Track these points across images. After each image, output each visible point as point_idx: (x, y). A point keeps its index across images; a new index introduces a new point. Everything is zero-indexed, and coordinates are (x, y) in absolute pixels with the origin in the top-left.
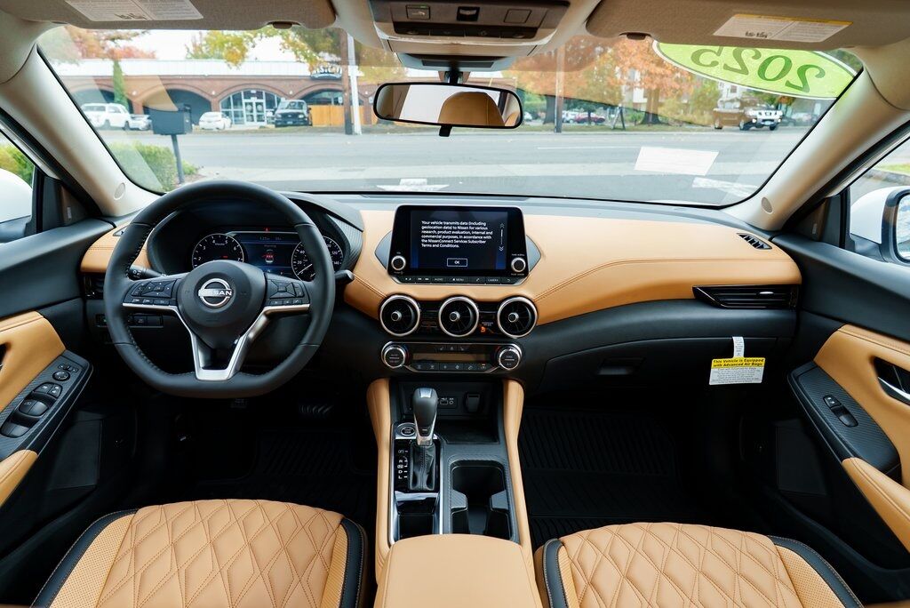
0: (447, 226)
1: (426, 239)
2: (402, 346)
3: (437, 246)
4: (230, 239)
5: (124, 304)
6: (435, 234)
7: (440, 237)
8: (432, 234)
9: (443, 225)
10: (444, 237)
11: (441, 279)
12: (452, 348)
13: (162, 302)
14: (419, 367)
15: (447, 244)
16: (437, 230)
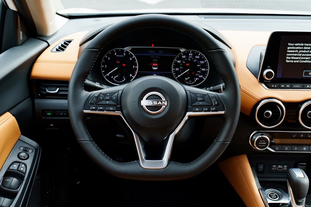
0: (306, 46)
1: (289, 56)
2: (266, 133)
3: (298, 61)
4: (127, 52)
5: (85, 111)
6: (297, 53)
7: (300, 55)
8: (295, 53)
9: (304, 46)
10: (303, 55)
11: (299, 86)
12: (302, 136)
13: (111, 109)
14: (277, 148)
15: (305, 60)
16: (299, 50)
